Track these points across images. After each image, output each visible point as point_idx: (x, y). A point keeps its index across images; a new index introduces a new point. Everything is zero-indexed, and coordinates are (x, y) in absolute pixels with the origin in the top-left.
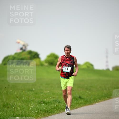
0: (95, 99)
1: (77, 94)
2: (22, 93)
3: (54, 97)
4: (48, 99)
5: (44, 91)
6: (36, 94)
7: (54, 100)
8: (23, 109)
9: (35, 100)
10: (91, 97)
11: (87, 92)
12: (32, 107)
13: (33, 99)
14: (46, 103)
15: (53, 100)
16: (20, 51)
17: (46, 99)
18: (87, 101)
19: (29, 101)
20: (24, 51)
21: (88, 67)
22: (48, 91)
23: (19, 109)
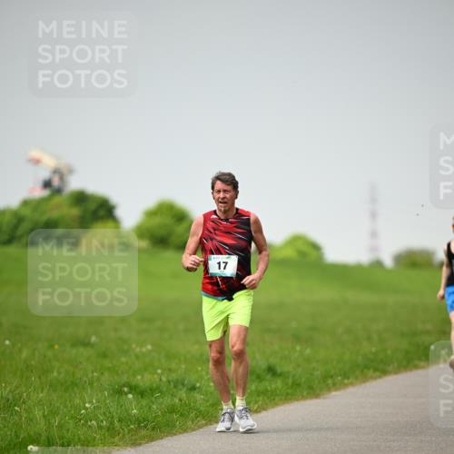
0: (326, 377)
1: (258, 356)
2: (50, 354)
3: (170, 370)
4: (148, 377)
5: (134, 346)
6: (104, 356)
7: (170, 379)
8: (54, 413)
9: (98, 379)
10: (314, 369)
11: (298, 348)
12: (86, 409)
13: (90, 375)
14: (141, 393)
15: (169, 382)
16: (40, 193)
17: (143, 376)
18: (296, 385)
19: (77, 385)
20: (58, 191)
21: (302, 254)
22: (149, 347)
23: (38, 413)
